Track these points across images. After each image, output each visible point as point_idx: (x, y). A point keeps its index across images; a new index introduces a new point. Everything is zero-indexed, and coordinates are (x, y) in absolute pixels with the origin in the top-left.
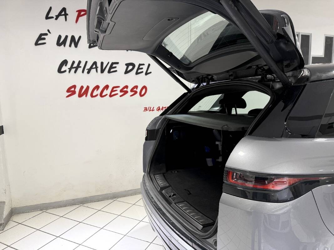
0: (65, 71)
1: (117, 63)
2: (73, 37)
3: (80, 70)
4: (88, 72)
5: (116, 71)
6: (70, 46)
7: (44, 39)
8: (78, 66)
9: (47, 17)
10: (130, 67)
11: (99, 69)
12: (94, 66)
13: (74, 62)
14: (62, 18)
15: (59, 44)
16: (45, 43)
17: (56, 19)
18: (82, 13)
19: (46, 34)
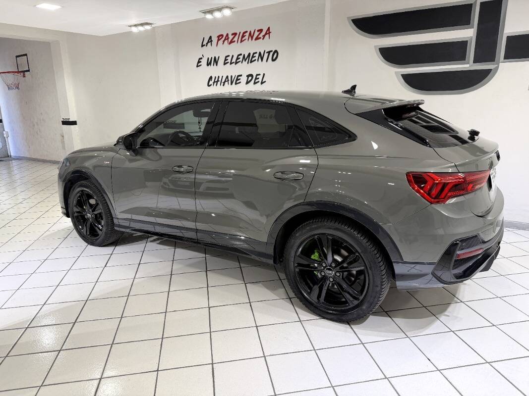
0: (211, 85)
1: (241, 75)
2: (215, 57)
3: (219, 83)
4: (223, 85)
5: (240, 82)
6: (214, 65)
7: (201, 62)
8: (218, 81)
9: (203, 46)
10: (250, 78)
11: (230, 82)
12: (227, 80)
13: (215, 77)
14: (210, 44)
15: (208, 65)
16: (201, 65)
17: (207, 46)
18: (220, 37)
19: (201, 58)
